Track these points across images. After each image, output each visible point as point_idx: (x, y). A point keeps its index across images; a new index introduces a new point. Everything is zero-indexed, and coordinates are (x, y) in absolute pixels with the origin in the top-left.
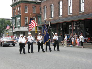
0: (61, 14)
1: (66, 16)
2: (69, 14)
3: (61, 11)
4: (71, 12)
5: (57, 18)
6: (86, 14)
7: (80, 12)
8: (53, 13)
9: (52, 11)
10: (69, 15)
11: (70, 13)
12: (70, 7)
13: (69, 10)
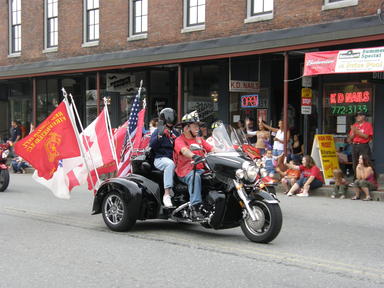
0: (54, 39)
1: (75, 47)
2: (88, 40)
3: (54, 25)
4: (95, 32)
5: (34, 54)
6: (155, 44)
7: (132, 37)
8: (18, 31)
9: (14, 23)
10: (86, 44)
11: (91, 38)
12: (91, 13)
13: (88, 26)
